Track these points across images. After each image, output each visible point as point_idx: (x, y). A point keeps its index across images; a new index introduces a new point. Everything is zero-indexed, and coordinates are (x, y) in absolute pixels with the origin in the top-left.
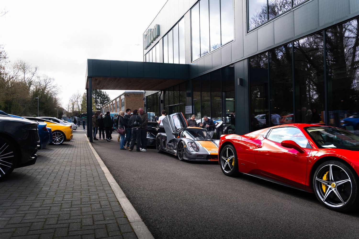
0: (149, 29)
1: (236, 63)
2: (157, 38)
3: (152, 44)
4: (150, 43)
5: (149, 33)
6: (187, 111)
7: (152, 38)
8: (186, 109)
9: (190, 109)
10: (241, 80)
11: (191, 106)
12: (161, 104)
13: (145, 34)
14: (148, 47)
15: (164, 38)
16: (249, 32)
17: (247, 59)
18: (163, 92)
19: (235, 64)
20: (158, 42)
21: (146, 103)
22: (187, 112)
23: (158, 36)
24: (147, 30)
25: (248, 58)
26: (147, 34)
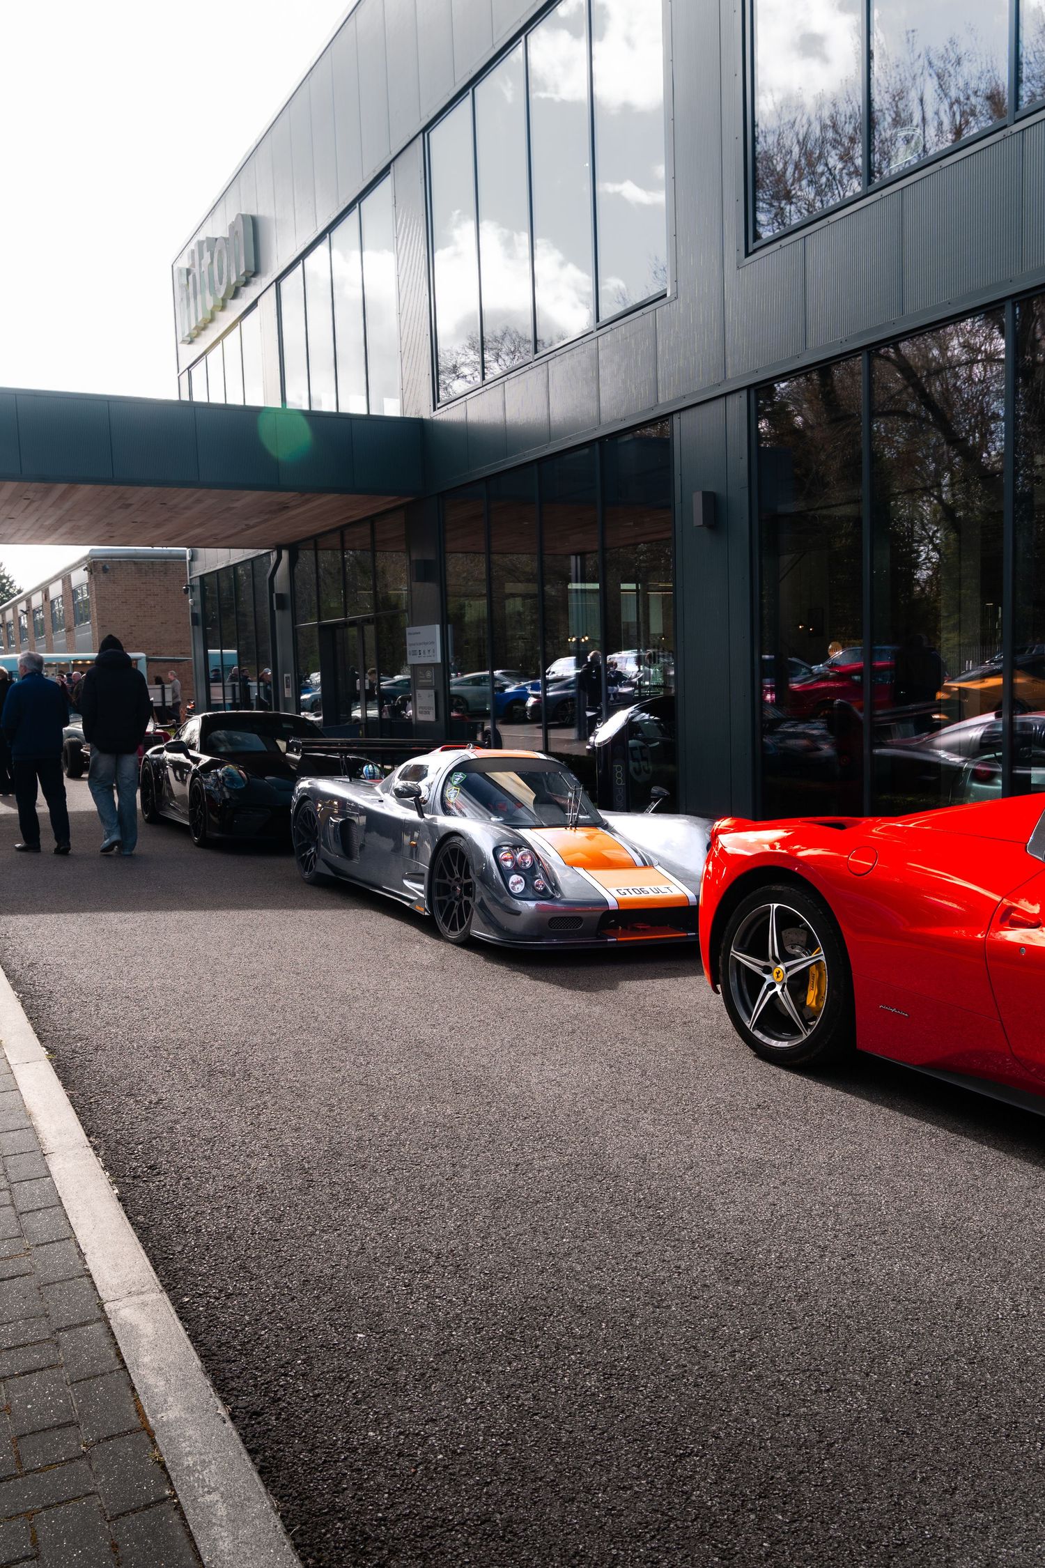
0: (201, 236)
1: (683, 415)
2: (246, 284)
3: (220, 315)
4: (212, 313)
5: (201, 257)
6: (417, 648)
7: (221, 284)
8: (409, 639)
9: (433, 643)
10: (712, 501)
11: (438, 626)
12: (278, 613)
13: (184, 263)
14: (202, 328)
15: (285, 284)
16: (755, 251)
17: (744, 394)
18: (285, 554)
19: (676, 417)
20: (254, 304)
21: (198, 610)
22: (414, 653)
23: (254, 272)
24: (192, 246)
25: (748, 388)
26: (193, 265)
